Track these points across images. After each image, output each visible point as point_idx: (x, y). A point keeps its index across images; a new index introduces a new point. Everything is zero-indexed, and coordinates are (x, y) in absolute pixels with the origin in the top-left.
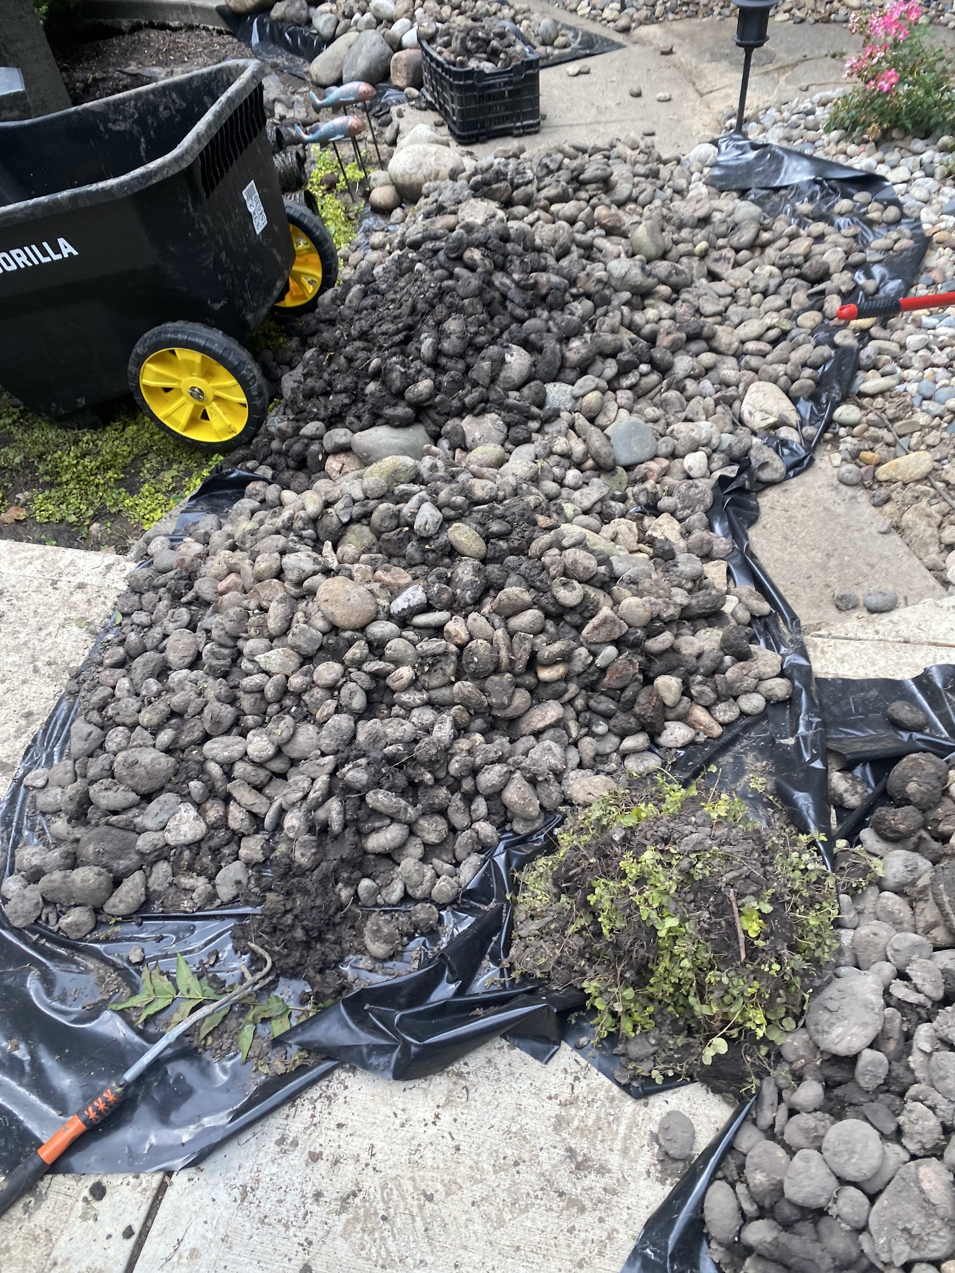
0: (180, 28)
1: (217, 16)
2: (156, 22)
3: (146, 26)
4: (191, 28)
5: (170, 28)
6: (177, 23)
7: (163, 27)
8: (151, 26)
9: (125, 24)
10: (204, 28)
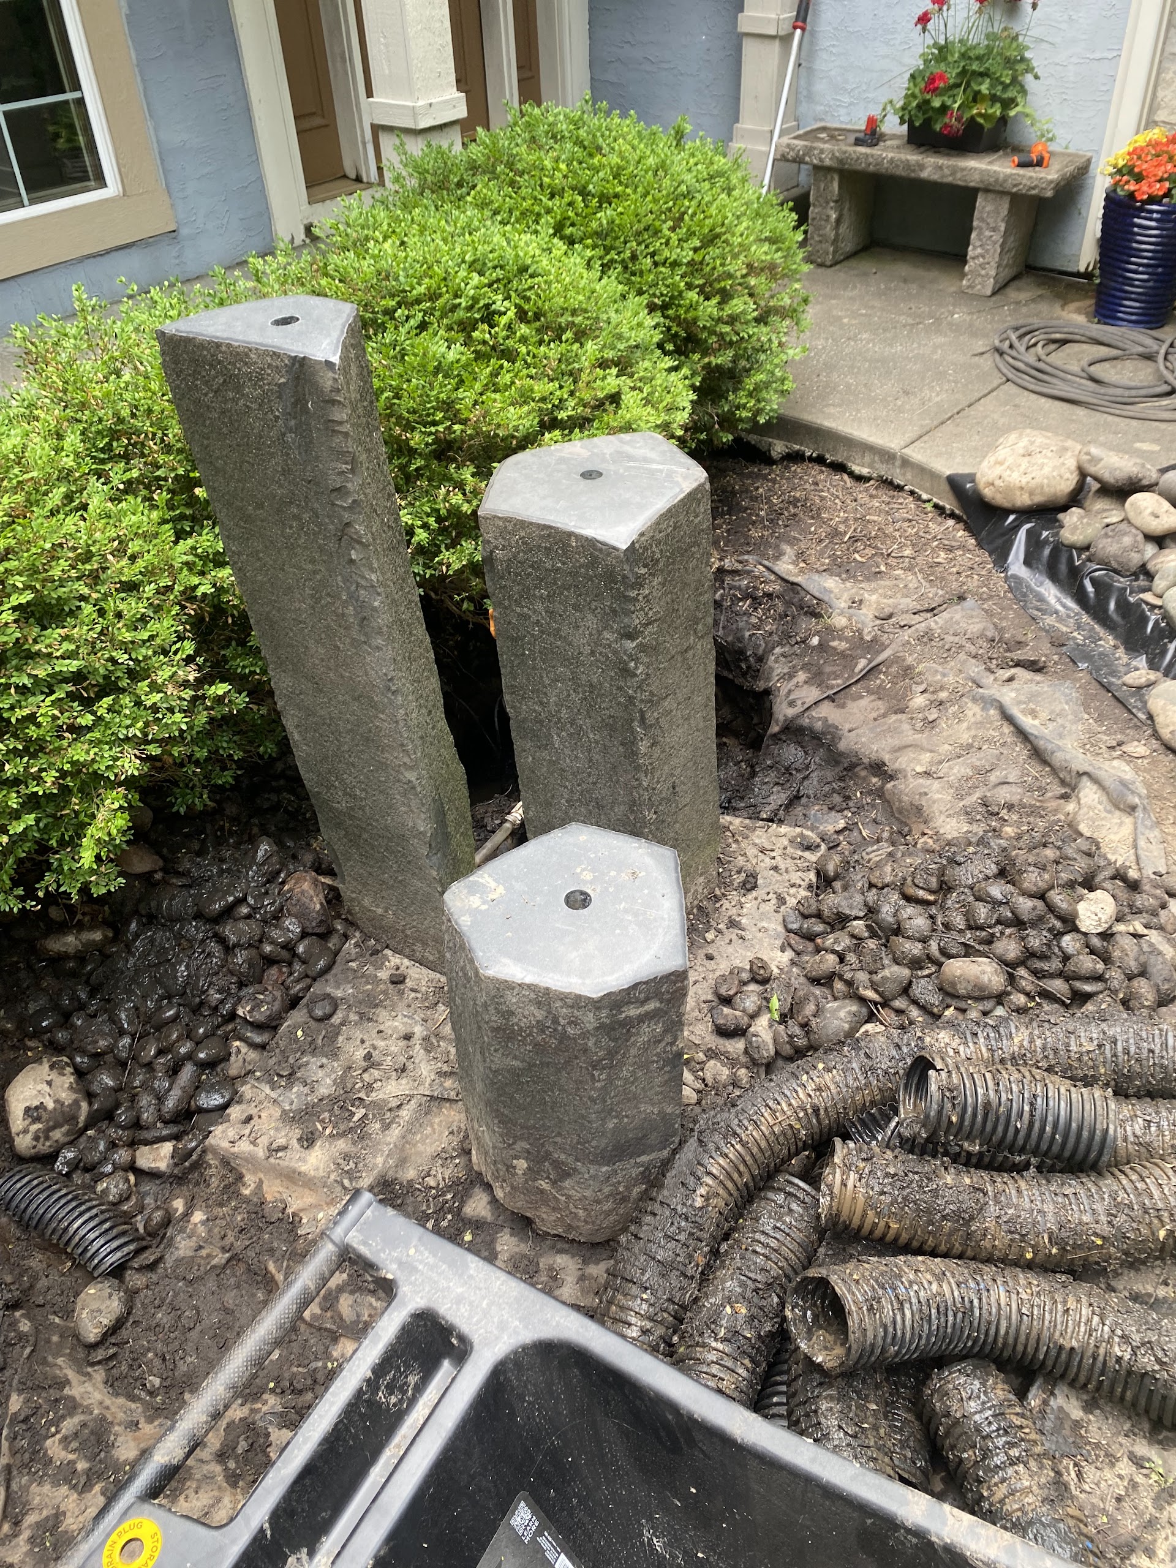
0: (867, 479)
1: (946, 487)
2: (829, 458)
3: (811, 459)
4: (888, 484)
5: (851, 474)
6: (865, 471)
7: (840, 468)
8: (820, 460)
9: (779, 448)
10: (912, 493)
